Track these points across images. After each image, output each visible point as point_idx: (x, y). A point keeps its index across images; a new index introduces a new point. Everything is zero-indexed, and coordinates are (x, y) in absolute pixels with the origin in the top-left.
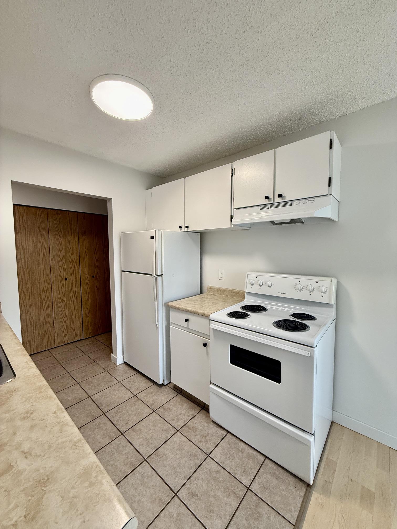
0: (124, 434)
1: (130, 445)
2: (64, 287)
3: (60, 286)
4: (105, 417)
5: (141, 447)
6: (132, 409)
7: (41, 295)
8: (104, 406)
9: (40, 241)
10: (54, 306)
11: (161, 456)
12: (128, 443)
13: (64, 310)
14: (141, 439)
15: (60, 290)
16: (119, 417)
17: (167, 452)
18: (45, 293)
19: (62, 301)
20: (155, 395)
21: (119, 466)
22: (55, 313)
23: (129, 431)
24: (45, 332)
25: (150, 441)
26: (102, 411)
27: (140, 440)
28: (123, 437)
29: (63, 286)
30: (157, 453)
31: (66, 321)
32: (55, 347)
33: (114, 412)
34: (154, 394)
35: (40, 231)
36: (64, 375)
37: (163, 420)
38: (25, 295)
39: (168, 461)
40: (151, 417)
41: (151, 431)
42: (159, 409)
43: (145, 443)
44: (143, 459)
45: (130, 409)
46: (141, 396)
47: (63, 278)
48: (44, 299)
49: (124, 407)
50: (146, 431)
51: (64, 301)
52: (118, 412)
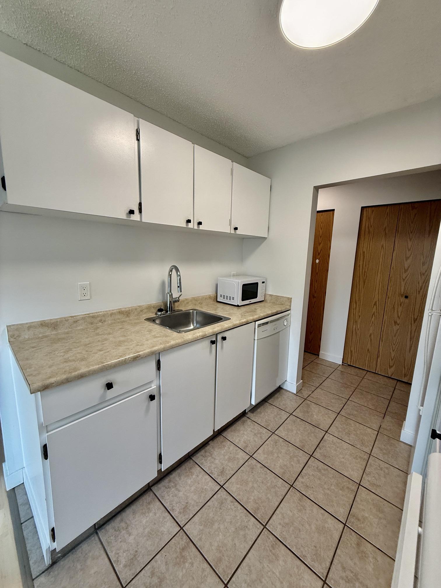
0: (292, 488)
1: (280, 500)
2: (402, 307)
3: (396, 303)
4: (308, 458)
5: (280, 516)
6: (333, 487)
7: (372, 309)
8: (321, 451)
9: (382, 246)
10: (384, 326)
11: (273, 551)
12: (281, 498)
13: (396, 335)
14: (291, 514)
15: (395, 308)
16: (313, 475)
17: (281, 562)
18: (376, 307)
19: (395, 323)
20: (380, 518)
21: (253, 494)
22: (384, 335)
23: (298, 494)
24: (368, 350)
25: (292, 528)
26: (314, 452)
27: (289, 512)
28: (288, 489)
29: (401, 305)
30: (276, 544)
31: (396, 350)
32: (375, 373)
33: (318, 465)
34: (381, 515)
35: (386, 234)
36: (342, 398)
37: (335, 546)
38: (356, 303)
39: (268, 566)
40: (331, 521)
41: (307, 527)
42: (353, 533)
43: (287, 521)
44: (265, 523)
45: (331, 485)
46: (363, 494)
47: (403, 295)
48: (374, 314)
49: (331, 476)
50: (306, 519)
51: (398, 325)
52: (320, 471)
